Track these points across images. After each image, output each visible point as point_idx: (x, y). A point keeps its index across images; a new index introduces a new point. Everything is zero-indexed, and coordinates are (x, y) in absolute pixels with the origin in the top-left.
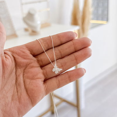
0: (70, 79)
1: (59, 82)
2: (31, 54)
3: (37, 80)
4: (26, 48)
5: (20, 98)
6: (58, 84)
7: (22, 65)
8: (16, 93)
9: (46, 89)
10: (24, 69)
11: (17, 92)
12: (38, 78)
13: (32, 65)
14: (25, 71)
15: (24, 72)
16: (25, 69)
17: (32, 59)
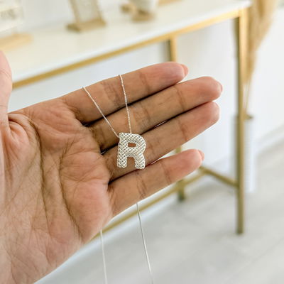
0: (169, 178)
1: (144, 185)
2: (77, 118)
3: (93, 181)
4: (63, 104)
5: (52, 223)
6: (141, 190)
7: (55, 146)
8: (44, 213)
9: (115, 203)
10: (61, 155)
11: (44, 210)
12: (95, 178)
13: (79, 144)
14: (64, 160)
15: (61, 163)
16: (63, 157)
17: (78, 131)
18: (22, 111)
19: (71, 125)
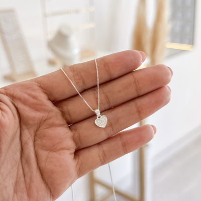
2: (49, 99)
5: (29, 187)
7: (31, 122)
8: (22, 179)
9: (80, 169)
15: (35, 135)
16: (37, 130)
19: (45, 105)
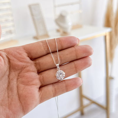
0: (67, 89)
1: (55, 90)
2: (28, 56)
3: (32, 86)
4: (23, 50)
5: (11, 104)
6: (54, 93)
7: (16, 68)
10: (19, 72)
12: (33, 85)
13: (28, 68)
15: (18, 76)
17: (28, 62)
18: (4, 50)
19: (25, 59)
